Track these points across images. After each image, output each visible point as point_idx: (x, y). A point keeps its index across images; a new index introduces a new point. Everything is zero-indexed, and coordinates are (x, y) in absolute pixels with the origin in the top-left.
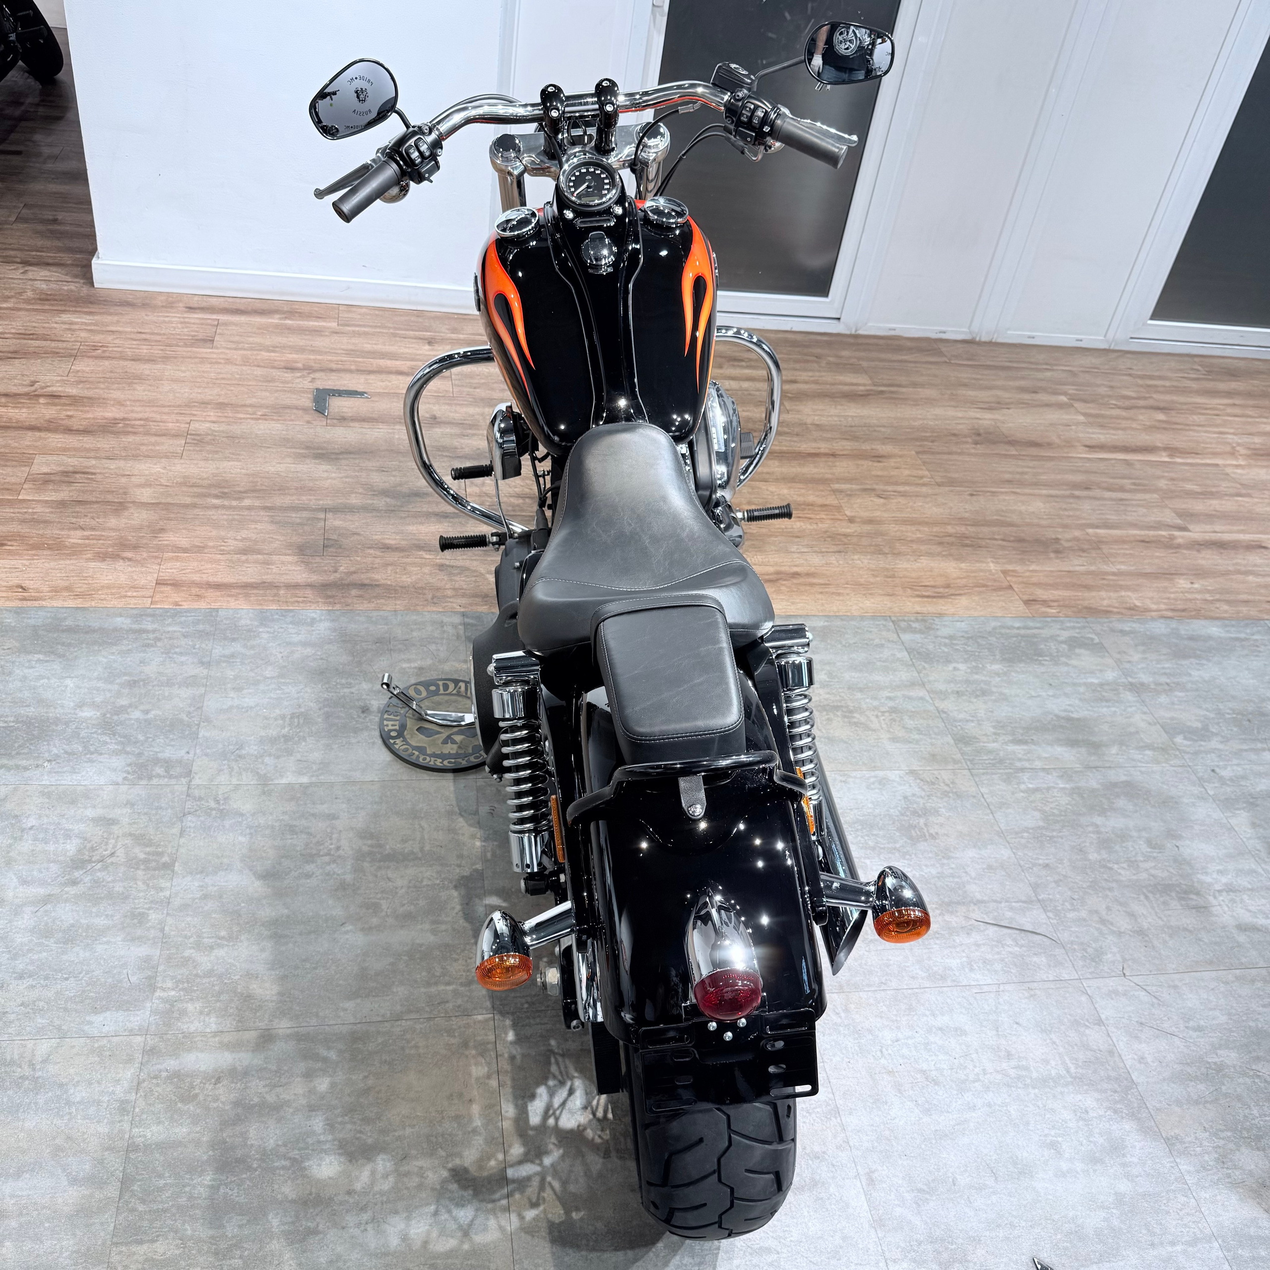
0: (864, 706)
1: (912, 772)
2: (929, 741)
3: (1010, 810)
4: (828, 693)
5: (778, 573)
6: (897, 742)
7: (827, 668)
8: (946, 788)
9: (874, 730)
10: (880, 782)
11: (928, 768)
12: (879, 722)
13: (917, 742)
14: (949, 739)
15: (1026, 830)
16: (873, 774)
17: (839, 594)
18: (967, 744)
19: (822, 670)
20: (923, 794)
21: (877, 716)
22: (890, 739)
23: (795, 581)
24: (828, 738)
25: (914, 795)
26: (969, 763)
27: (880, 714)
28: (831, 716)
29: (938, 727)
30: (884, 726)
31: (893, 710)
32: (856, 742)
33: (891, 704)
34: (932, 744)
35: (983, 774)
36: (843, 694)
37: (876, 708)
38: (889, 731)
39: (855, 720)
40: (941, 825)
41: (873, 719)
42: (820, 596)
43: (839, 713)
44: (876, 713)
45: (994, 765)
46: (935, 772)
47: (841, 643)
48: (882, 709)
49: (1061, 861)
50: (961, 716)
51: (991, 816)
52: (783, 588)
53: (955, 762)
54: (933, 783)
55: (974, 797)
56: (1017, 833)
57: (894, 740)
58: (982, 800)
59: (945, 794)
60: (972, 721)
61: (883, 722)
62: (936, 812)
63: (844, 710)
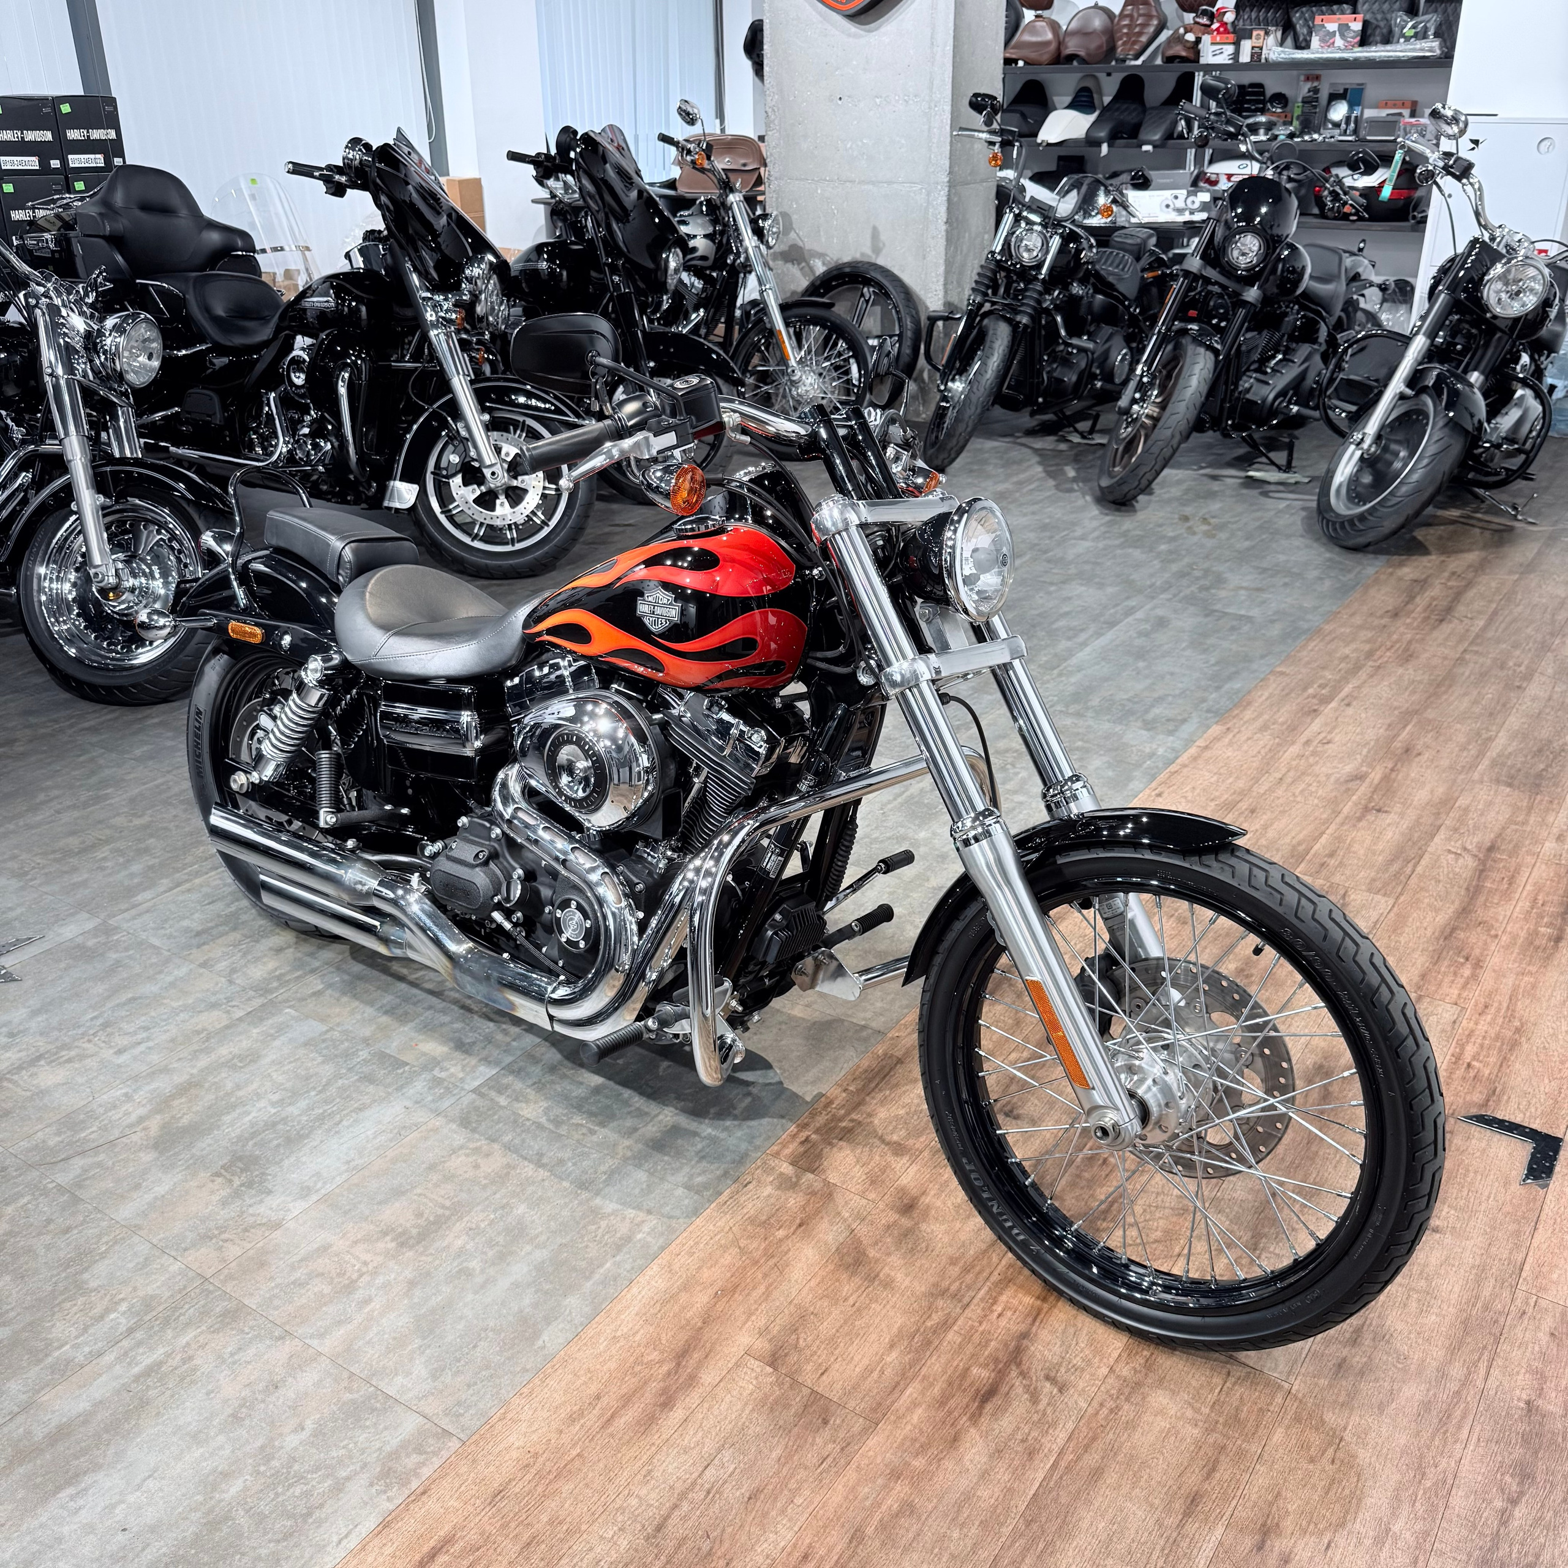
0: (391, 1264)
1: (277, 1225)
2: (278, 1281)
3: (130, 1265)
4: (448, 1247)
5: (692, 1380)
6: (318, 1249)
7: (479, 1280)
8: (224, 1236)
9: (356, 1242)
10: (308, 1188)
11: (260, 1244)
12: (357, 1258)
13: (293, 1268)
14: (252, 1302)
15: (103, 1256)
16: (323, 1192)
17: (572, 1419)
18: (225, 1314)
19: (482, 1271)
20: (251, 1211)
21: (365, 1263)
22: (330, 1246)
23: (654, 1386)
24: (403, 1193)
25: (261, 1201)
26: (211, 1288)
27: (364, 1269)
28: (421, 1222)
29: (276, 1308)
30: (347, 1257)
31: (350, 1287)
32: (367, 1212)
33: (359, 1295)
34: (272, 1278)
35: (185, 1287)
36: (430, 1259)
37: (375, 1273)
38: (337, 1255)
39: (388, 1238)
40: (212, 1192)
41: (367, 1257)
42: (593, 1389)
43: (414, 1231)
44: (370, 1267)
45: (176, 1308)
46: (249, 1246)
47: (493, 1330)
48: (366, 1278)
49: (48, 1248)
50: (251, 1351)
51: (155, 1241)
52: (655, 1356)
53: (230, 1277)
54: (246, 1230)
55: (185, 1250)
56: (116, 1243)
57: (324, 1249)
58: (173, 1253)
59: (222, 1229)
60: (232, 1354)
61: (353, 1261)
62: (224, 1203)
63: (411, 1242)
